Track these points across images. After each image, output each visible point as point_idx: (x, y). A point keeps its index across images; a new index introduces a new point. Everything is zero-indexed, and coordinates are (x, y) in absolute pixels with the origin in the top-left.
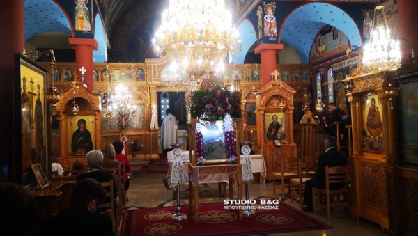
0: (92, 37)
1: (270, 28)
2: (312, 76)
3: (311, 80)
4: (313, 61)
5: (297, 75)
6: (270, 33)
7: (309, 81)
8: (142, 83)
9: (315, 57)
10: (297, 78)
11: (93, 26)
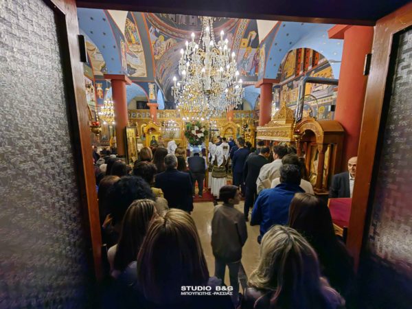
0: (156, 102)
8: (178, 119)
11: (156, 97)
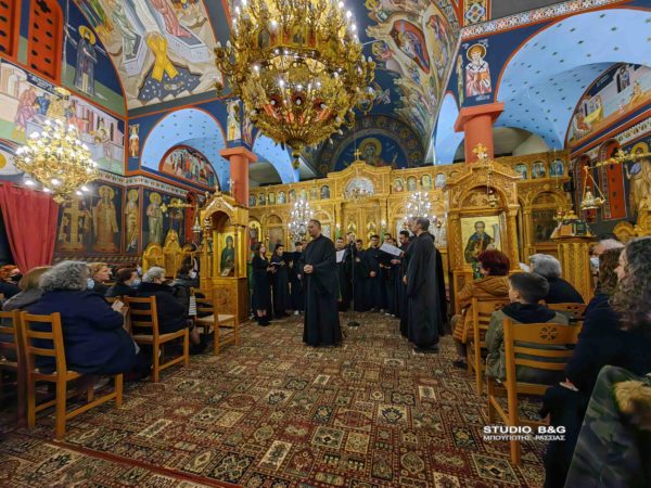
1: (478, 81)
2: (572, 167)
3: (570, 174)
4: (574, 144)
5: (543, 169)
6: (478, 89)
7: (566, 175)
9: (577, 136)
10: (542, 174)
